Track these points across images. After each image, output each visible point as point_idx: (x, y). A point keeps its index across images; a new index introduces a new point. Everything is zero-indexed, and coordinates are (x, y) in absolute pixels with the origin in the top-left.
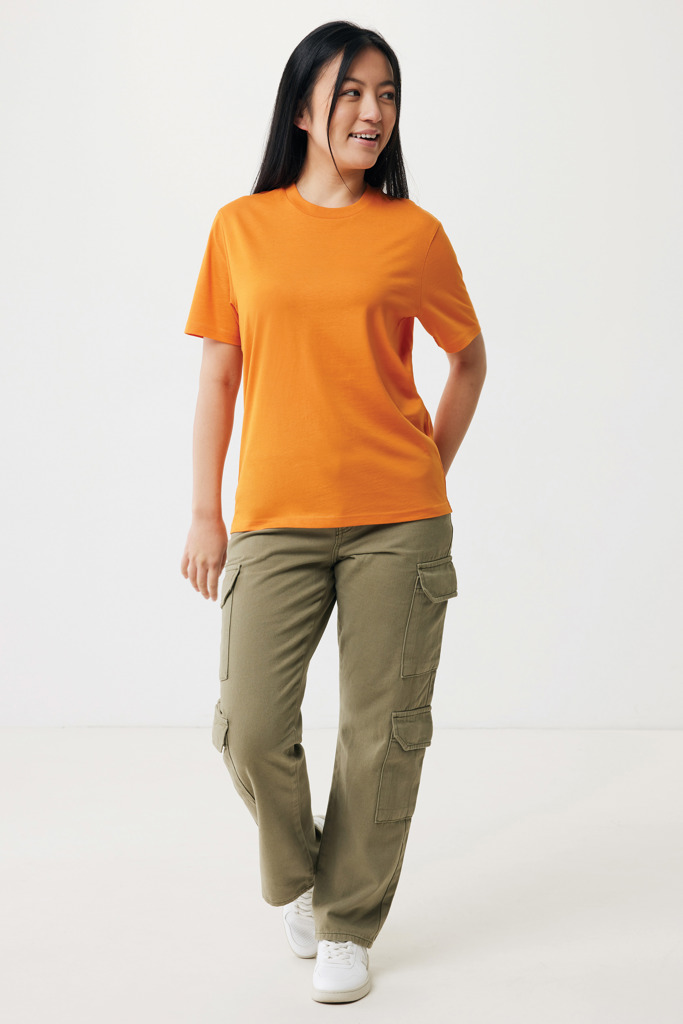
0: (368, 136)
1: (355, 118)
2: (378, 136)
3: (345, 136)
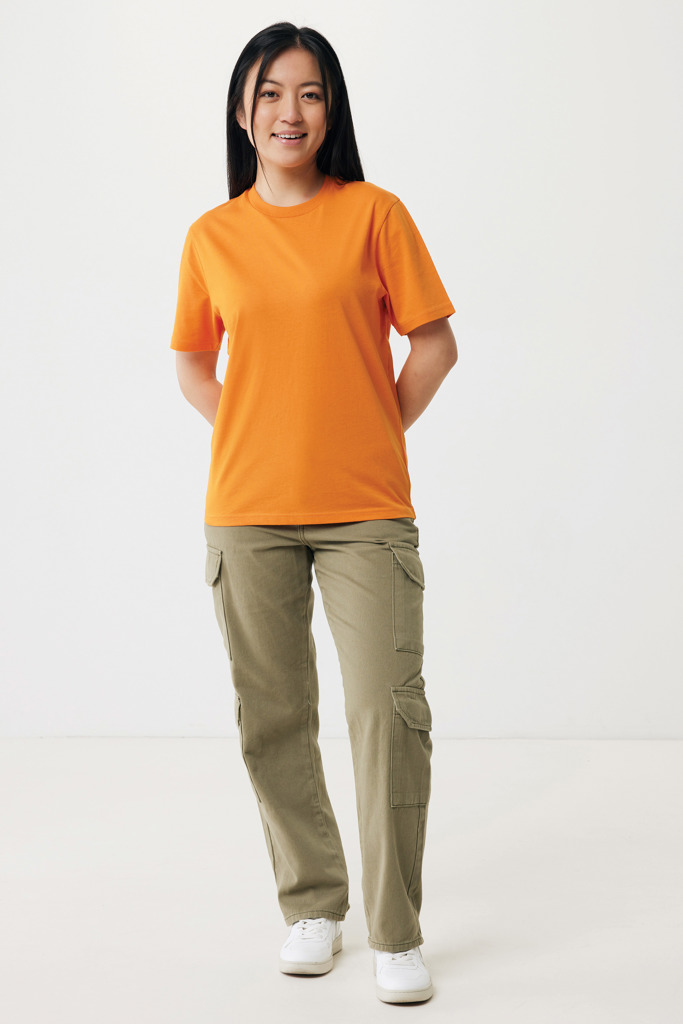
0: (287, 136)
1: (274, 119)
2: (305, 135)
3: (267, 137)
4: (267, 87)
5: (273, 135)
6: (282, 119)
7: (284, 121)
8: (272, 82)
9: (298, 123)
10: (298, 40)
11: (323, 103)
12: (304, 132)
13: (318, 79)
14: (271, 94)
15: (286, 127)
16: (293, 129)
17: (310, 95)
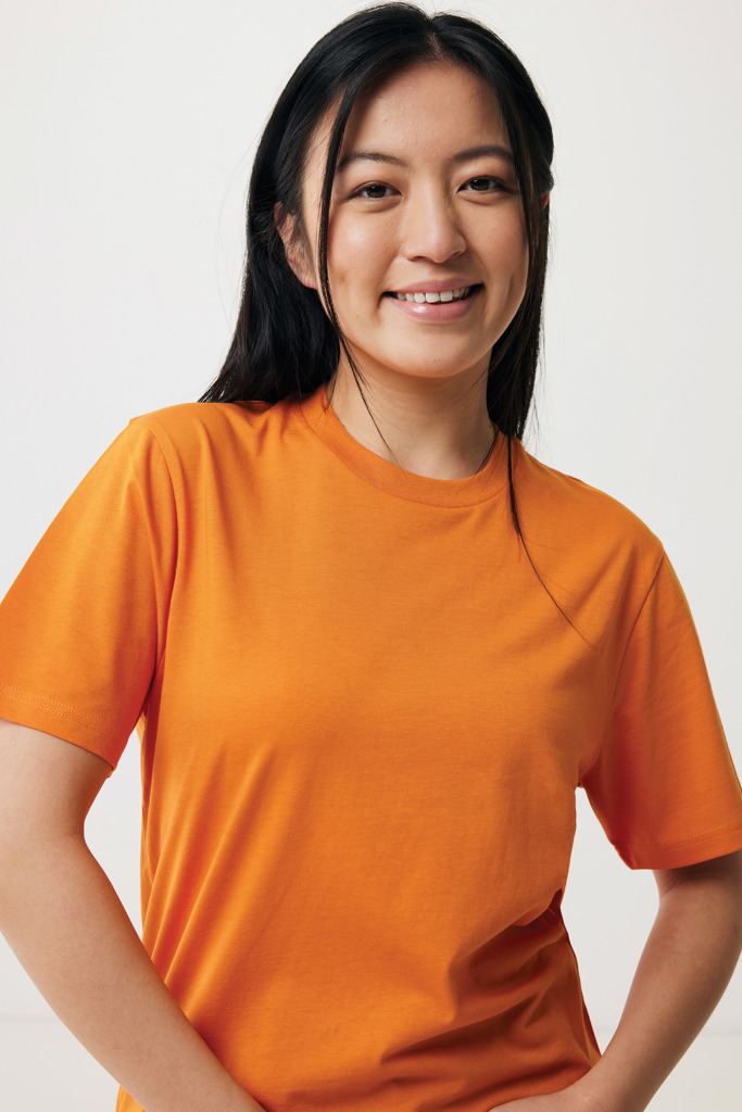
2: (476, 290)
3: (368, 305)
4: (362, 172)
5: (392, 295)
6: (413, 251)
7: (418, 259)
8: (376, 156)
9: (458, 260)
10: (433, 40)
11: (518, 200)
12: (471, 280)
13: (499, 140)
14: (377, 189)
15: (423, 274)
16: (442, 277)
17: (479, 183)
